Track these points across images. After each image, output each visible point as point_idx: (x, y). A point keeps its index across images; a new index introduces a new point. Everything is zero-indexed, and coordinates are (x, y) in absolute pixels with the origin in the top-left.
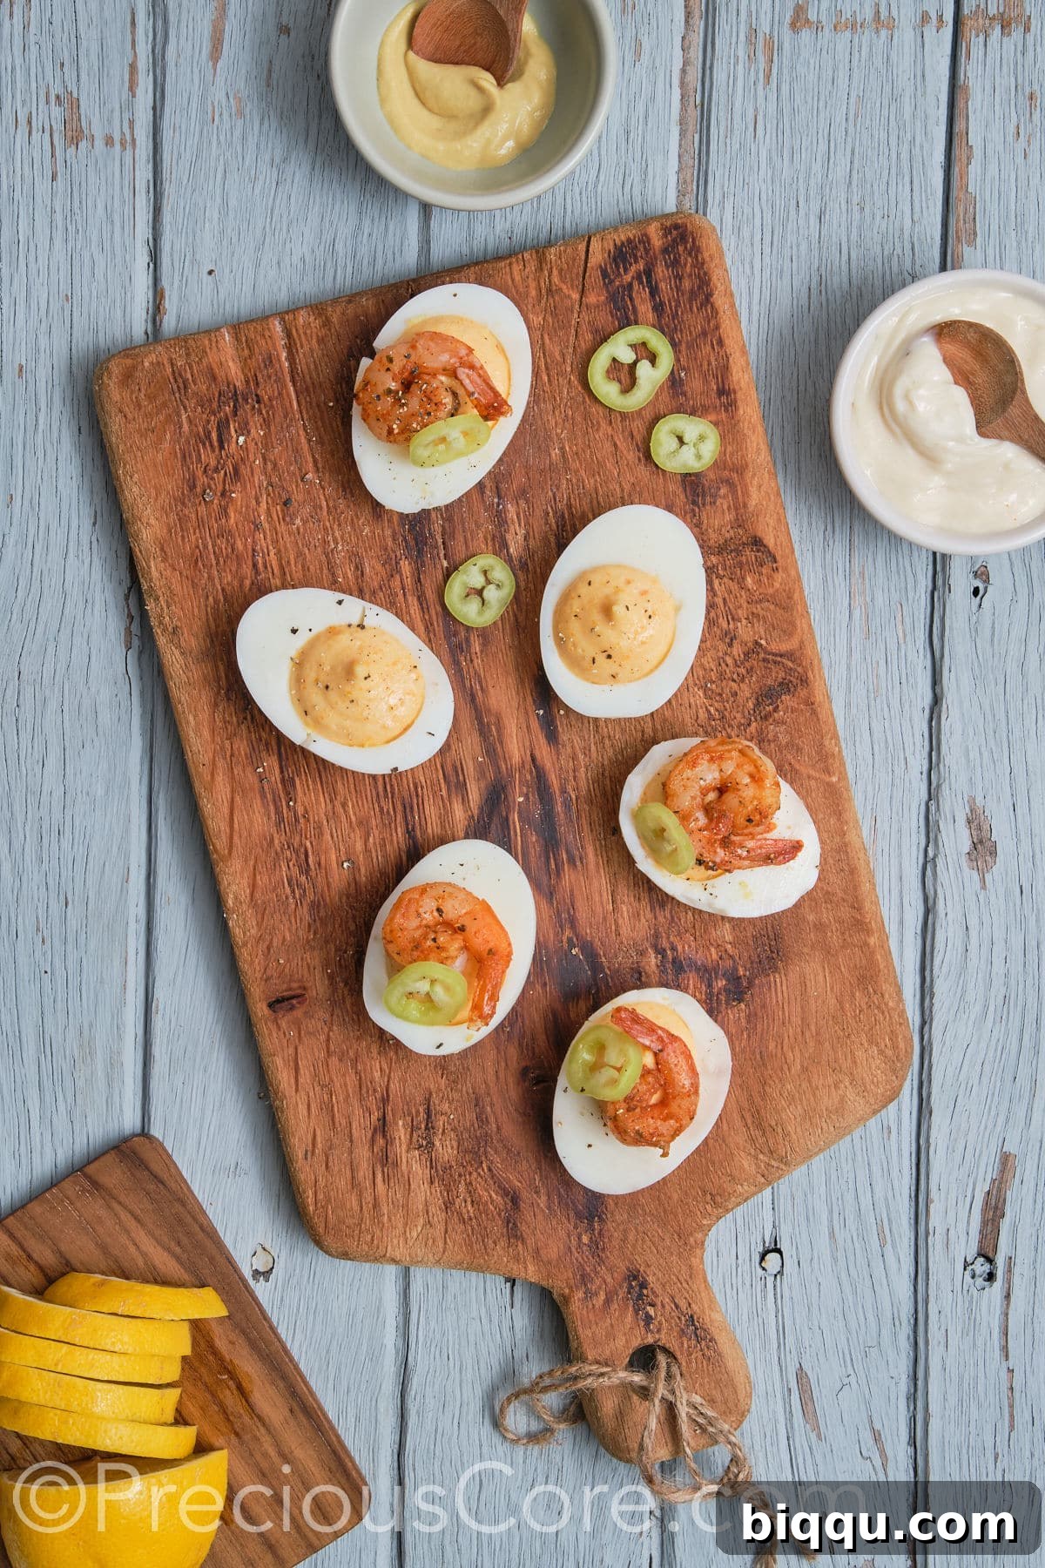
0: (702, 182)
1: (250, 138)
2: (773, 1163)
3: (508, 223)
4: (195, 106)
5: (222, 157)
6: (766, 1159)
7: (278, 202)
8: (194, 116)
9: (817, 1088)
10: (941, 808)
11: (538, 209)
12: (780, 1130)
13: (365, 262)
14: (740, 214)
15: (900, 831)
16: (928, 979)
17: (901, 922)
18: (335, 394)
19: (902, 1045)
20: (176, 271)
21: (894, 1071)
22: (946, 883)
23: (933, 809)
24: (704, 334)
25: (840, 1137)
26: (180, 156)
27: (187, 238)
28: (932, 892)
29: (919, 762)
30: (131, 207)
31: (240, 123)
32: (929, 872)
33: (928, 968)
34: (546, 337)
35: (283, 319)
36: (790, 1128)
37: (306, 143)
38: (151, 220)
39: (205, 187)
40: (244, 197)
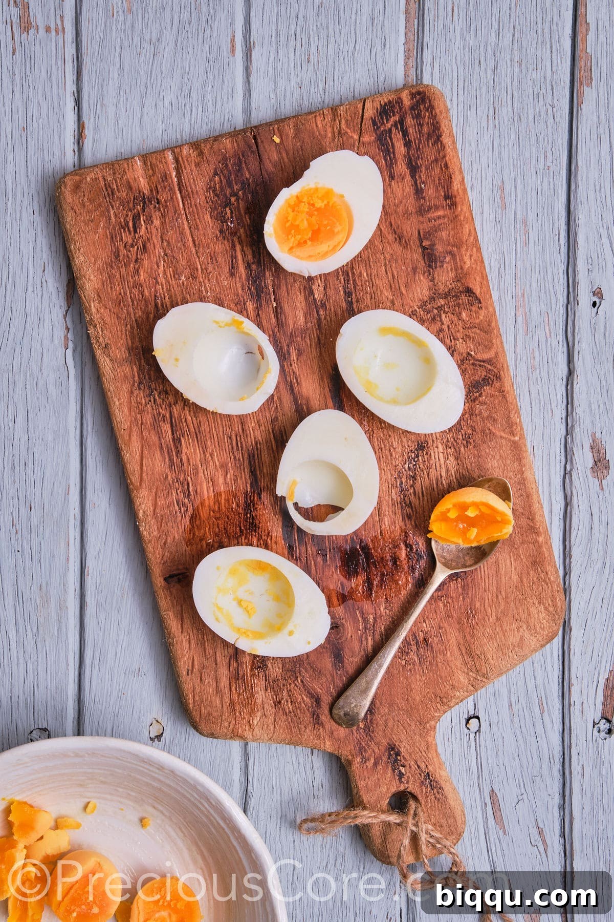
0: (419, 50)
1: (136, 26)
2: (479, 678)
3: (299, 78)
4: (101, 6)
5: (119, 39)
6: (474, 675)
7: (154, 66)
8: (101, 13)
9: (506, 631)
10: (574, 439)
11: (318, 69)
12: (483, 657)
13: (210, 104)
14: (444, 70)
15: (549, 454)
16: (568, 547)
17: (551, 512)
19: (559, 604)
20: (92, 111)
21: (553, 619)
22: (578, 486)
23: (569, 440)
26: (92, 38)
27: (98, 90)
28: (570, 493)
29: (560, 411)
30: (63, 71)
31: (130, 17)
32: (567, 480)
33: (568, 541)
36: (489, 656)
37: (171, 29)
38: (75, 79)
39: (109, 58)
40: (133, 64)
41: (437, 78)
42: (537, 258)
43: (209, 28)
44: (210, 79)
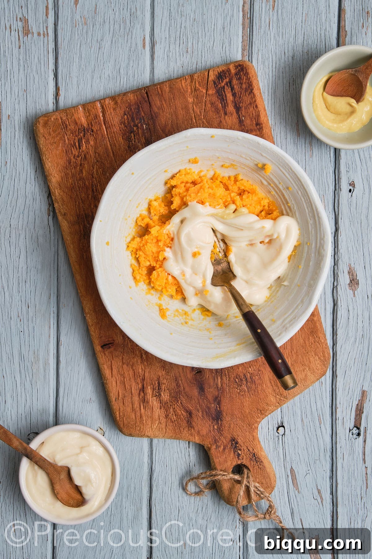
0: (250, 46)
1: (89, 32)
2: (282, 398)
3: (182, 61)
4: (69, 21)
5: (79, 40)
6: (279, 397)
7: (99, 56)
8: (69, 25)
9: (297, 371)
10: (339, 268)
11: (192, 56)
13: (131, 76)
14: (264, 57)
16: (335, 329)
17: (325, 309)
18: (120, 128)
19: (327, 355)
20: (64, 81)
21: (324, 365)
22: (341, 295)
23: (336, 268)
24: (251, 104)
25: (305, 389)
26: (64, 39)
27: (67, 69)
28: (336, 298)
30: (47, 57)
31: (85, 27)
32: (335, 291)
33: (335, 325)
34: (194, 106)
35: (100, 102)
37: (109, 34)
38: (54, 62)
39: (73, 50)
40: (87, 53)
41: (261, 61)
42: (317, 164)
43: (130, 34)
44: (131, 62)
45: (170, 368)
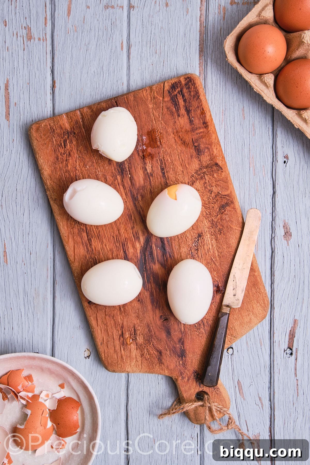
1: (79, 37)
2: (232, 338)
3: (152, 60)
4: (63, 29)
5: (71, 43)
6: (230, 337)
7: (87, 55)
8: (63, 32)
9: (243, 316)
10: (276, 223)
11: (160, 56)
12: (233, 329)
13: (112, 72)
15: (264, 230)
16: (273, 271)
17: (265, 255)
20: (59, 75)
21: (264, 310)
22: (277, 244)
23: (273, 223)
25: (250, 329)
26: (59, 43)
27: (61, 66)
28: (274, 247)
29: (269, 210)
30: (46, 57)
31: (76, 33)
32: (273, 241)
33: (273, 268)
36: (236, 328)
37: (95, 39)
38: (51, 61)
39: (66, 52)
40: (77, 54)
42: (259, 141)
43: (111, 38)
44: (112, 61)
45: (143, 317)
